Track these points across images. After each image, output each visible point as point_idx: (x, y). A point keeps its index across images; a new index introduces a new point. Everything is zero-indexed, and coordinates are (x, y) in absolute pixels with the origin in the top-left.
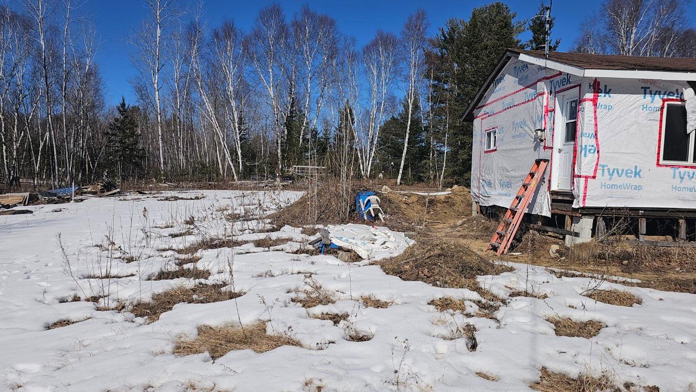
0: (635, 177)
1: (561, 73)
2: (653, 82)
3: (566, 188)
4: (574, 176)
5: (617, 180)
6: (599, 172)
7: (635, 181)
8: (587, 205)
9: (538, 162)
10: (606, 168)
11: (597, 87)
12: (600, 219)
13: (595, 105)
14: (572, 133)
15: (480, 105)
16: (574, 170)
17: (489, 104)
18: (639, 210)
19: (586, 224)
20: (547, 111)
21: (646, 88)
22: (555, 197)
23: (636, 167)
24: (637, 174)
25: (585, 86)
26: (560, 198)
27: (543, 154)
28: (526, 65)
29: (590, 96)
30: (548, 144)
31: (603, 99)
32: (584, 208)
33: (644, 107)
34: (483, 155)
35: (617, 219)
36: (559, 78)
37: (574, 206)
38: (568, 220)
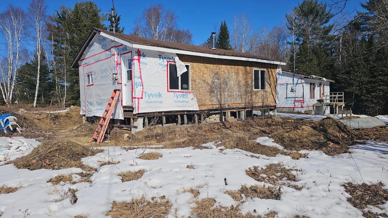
0: (159, 97)
1: (122, 45)
2: (163, 53)
3: (129, 104)
4: (133, 98)
5: (153, 99)
6: (144, 95)
7: (159, 99)
8: (140, 112)
9: (115, 91)
10: (147, 93)
11: (139, 53)
12: (146, 118)
13: (139, 62)
14: (130, 76)
15: (82, 58)
16: (132, 95)
17: (87, 58)
18: (162, 113)
19: (140, 121)
20: (117, 64)
21: (160, 55)
22: (125, 109)
23: (159, 92)
24: (160, 96)
25: (134, 53)
26: (127, 109)
27: (118, 87)
28: (105, 39)
29: (136, 57)
30: (119, 82)
31: (142, 59)
32: (138, 114)
33: (160, 64)
34: (86, 87)
35: (154, 117)
36: (121, 47)
37: (134, 113)
38: (132, 120)
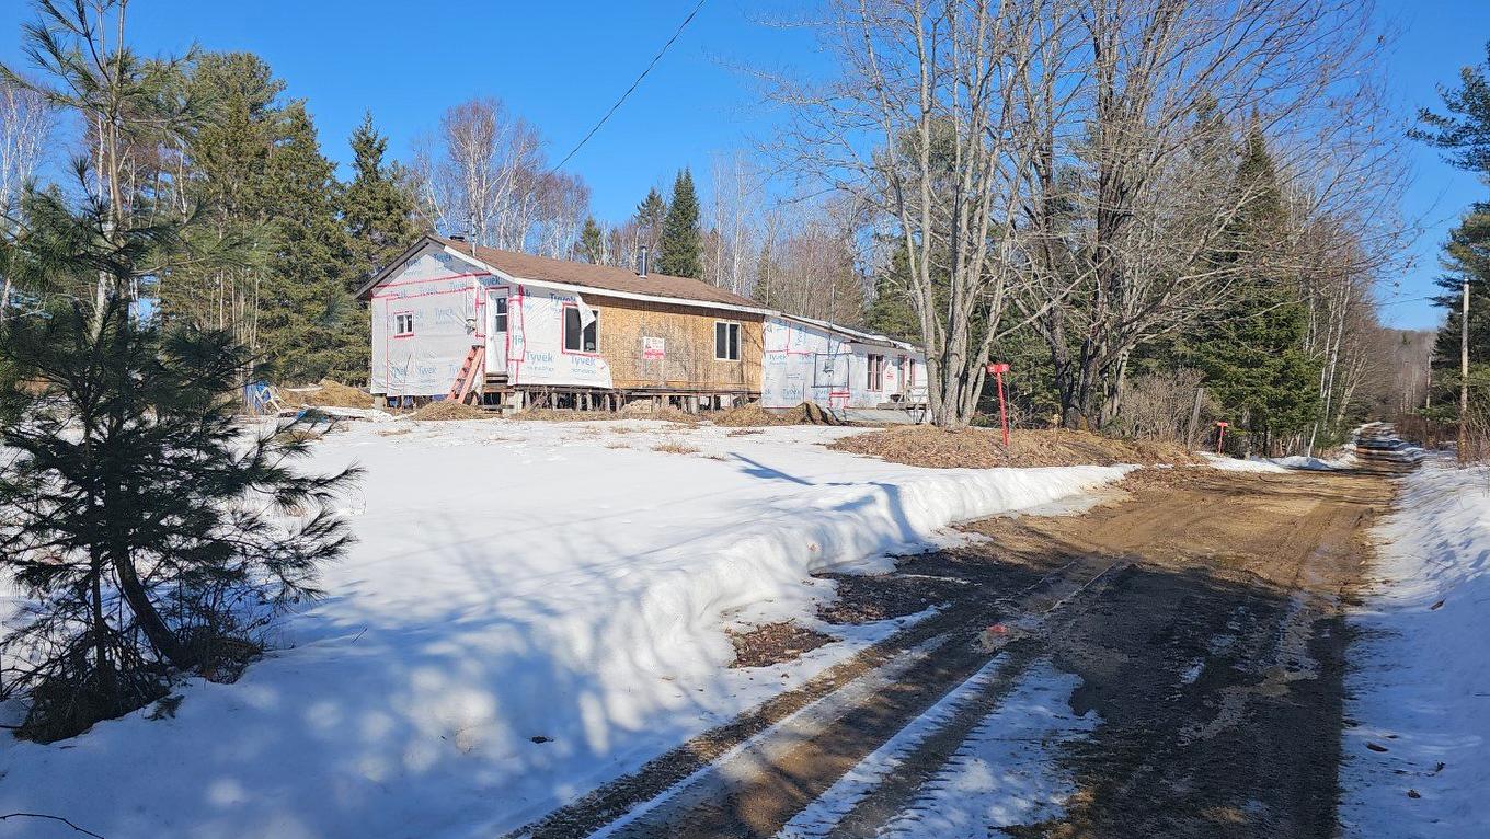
0: (549, 361)
1: (489, 274)
2: (557, 291)
3: (503, 370)
4: (508, 360)
5: (541, 364)
6: (526, 356)
7: (548, 364)
8: (520, 382)
9: (475, 348)
10: (530, 354)
11: (521, 291)
12: (527, 394)
13: (521, 305)
14: (502, 324)
15: (382, 283)
16: (507, 355)
17: (398, 285)
19: (518, 397)
20: (477, 304)
21: (553, 295)
22: (489, 379)
23: (550, 353)
24: (550, 359)
25: (513, 290)
26: (494, 379)
27: (477, 342)
28: (450, 257)
29: (516, 297)
30: (481, 332)
31: (526, 300)
32: (517, 385)
33: (553, 309)
34: (393, 338)
35: (539, 393)
36: (489, 278)
37: (509, 384)
38: (503, 396)
